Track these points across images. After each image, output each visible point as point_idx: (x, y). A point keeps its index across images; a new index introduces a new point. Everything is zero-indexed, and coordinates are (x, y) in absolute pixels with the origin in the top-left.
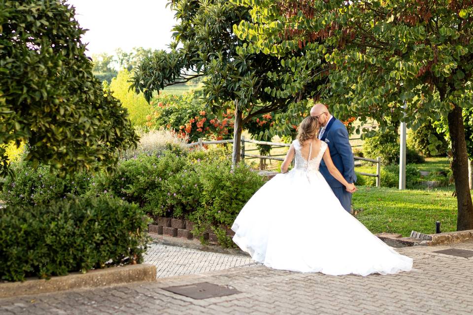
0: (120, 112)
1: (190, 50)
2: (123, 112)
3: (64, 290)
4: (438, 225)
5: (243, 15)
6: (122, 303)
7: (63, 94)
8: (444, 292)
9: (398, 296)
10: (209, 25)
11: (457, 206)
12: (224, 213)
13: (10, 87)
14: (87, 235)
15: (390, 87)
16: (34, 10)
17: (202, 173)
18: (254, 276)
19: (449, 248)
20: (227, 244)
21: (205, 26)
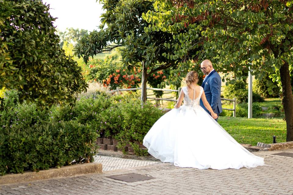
0: (77, 69)
1: (112, 30)
2: (79, 69)
3: (47, 178)
4: (274, 138)
5: (147, 6)
6: (84, 185)
7: (46, 58)
8: (279, 176)
9: (251, 178)
10: (125, 13)
11: (286, 127)
12: (138, 134)
13: (15, 54)
14: (60, 144)
15: (243, 51)
16: (25, 6)
17: (123, 109)
18: (162, 169)
19: (281, 152)
20: (140, 154)
21: (122, 14)
